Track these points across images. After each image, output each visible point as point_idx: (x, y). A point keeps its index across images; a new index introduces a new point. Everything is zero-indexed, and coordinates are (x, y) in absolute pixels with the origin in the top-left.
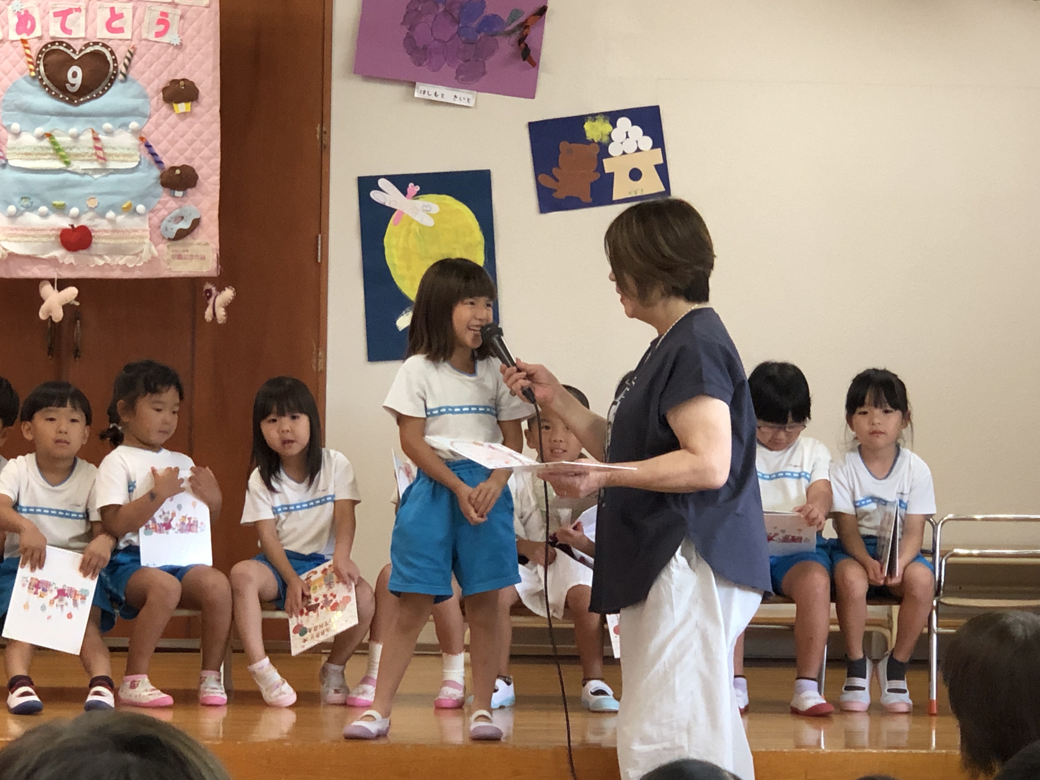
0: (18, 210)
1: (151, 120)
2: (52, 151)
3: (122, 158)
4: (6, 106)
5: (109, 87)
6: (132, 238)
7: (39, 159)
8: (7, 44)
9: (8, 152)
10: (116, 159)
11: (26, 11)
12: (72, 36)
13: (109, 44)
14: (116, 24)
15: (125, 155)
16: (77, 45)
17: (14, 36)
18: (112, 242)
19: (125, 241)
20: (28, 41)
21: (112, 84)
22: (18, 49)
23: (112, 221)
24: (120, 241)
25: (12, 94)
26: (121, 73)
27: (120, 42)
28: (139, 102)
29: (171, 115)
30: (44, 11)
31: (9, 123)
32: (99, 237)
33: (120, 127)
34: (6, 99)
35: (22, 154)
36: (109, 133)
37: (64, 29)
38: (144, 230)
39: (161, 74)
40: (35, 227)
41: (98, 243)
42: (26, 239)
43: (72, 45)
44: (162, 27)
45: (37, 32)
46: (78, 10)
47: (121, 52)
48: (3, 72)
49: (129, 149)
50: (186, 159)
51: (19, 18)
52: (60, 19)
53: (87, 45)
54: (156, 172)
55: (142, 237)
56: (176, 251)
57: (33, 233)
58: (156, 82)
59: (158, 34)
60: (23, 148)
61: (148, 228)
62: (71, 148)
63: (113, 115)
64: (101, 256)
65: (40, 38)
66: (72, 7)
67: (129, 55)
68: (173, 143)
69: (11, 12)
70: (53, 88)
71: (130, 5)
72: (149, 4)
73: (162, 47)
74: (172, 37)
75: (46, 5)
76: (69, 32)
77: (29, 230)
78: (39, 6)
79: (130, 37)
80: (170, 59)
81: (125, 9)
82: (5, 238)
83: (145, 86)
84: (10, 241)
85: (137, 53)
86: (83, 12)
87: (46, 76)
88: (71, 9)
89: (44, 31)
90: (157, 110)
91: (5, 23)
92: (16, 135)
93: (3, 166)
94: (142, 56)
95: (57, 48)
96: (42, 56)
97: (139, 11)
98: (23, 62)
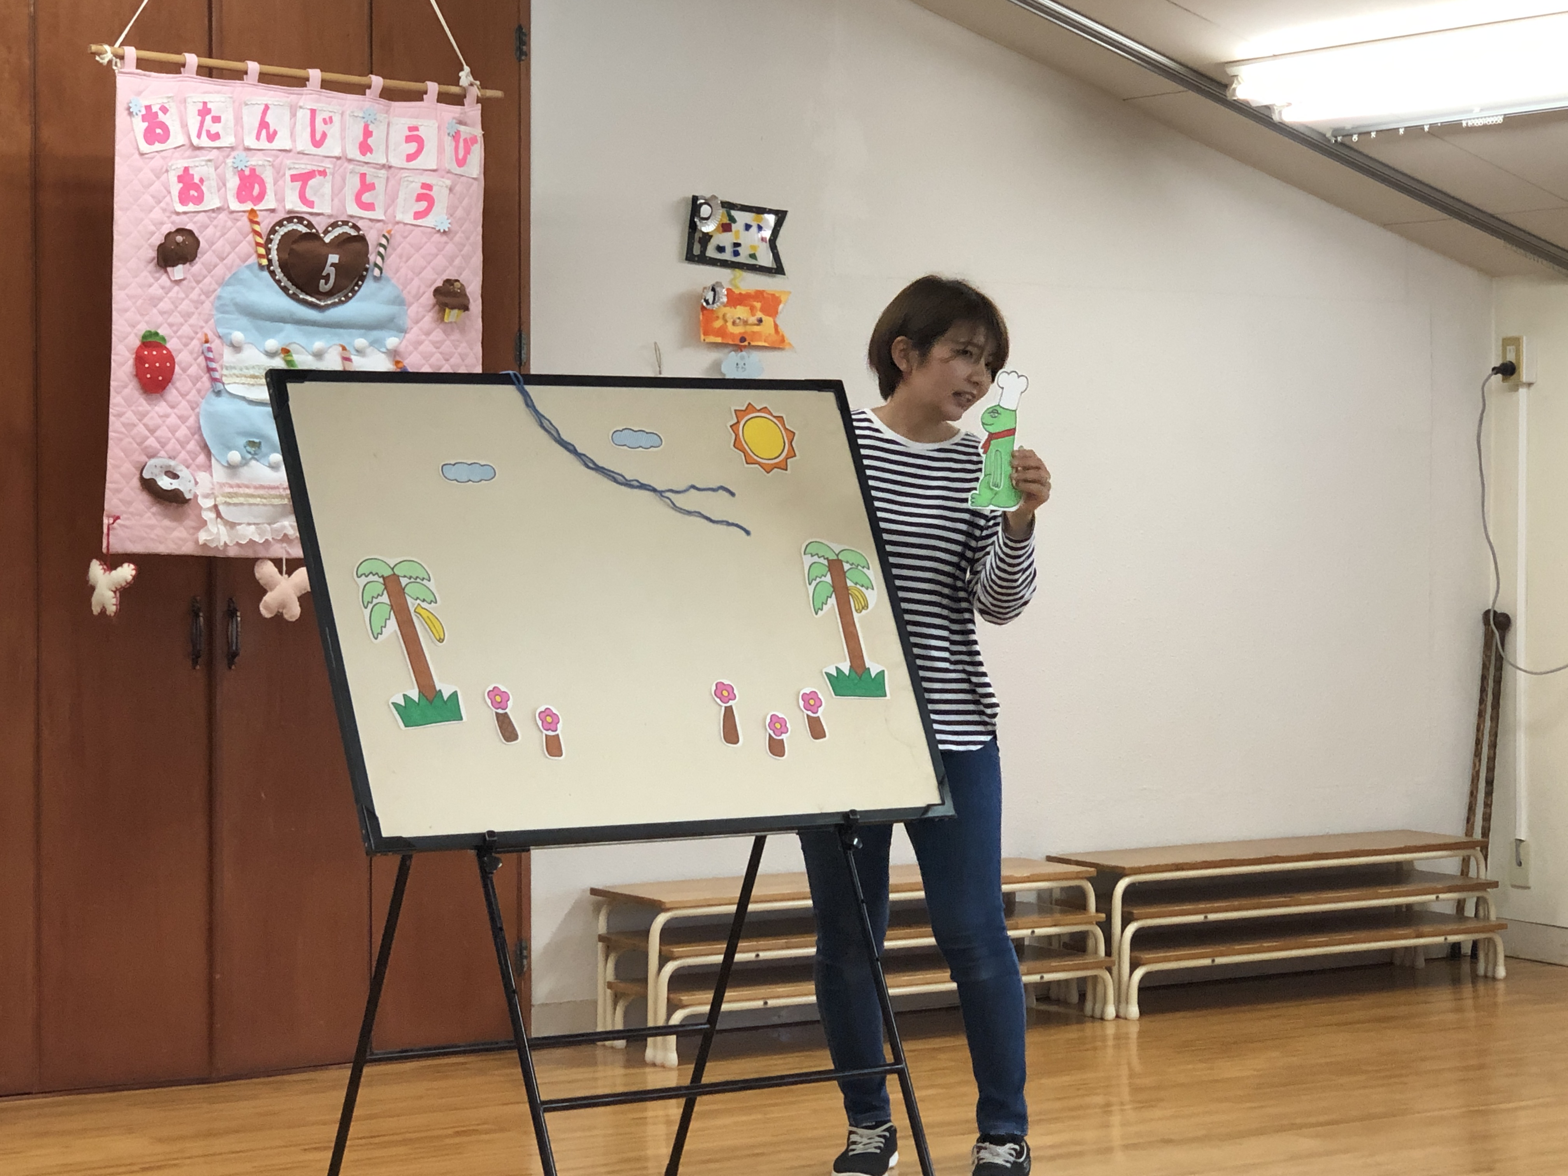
0: (243, 458)
1: (407, 336)
4: (222, 305)
5: (360, 287)
8: (223, 216)
9: (225, 372)
11: (253, 171)
12: (315, 210)
13: (360, 224)
14: (366, 197)
16: (320, 225)
17: (235, 205)
20: (258, 212)
21: (363, 282)
22: (239, 224)
25: (230, 289)
26: (376, 265)
27: (372, 224)
28: (393, 309)
30: (278, 173)
31: (226, 331)
33: (372, 344)
34: (224, 295)
35: (246, 377)
36: (360, 352)
37: (303, 197)
39: (420, 273)
40: (265, 483)
42: (252, 501)
43: (314, 223)
44: (423, 205)
45: (269, 202)
46: (323, 173)
47: (372, 237)
48: (218, 257)
51: (240, 179)
52: (298, 184)
53: (334, 225)
57: (261, 492)
58: (416, 282)
59: (418, 215)
60: (247, 368)
63: (368, 326)
65: (273, 211)
66: (315, 168)
67: (384, 242)
69: (231, 169)
70: (289, 284)
71: (383, 173)
72: (405, 174)
73: (423, 233)
74: (438, 219)
75: (281, 164)
76: (311, 204)
77: (256, 488)
78: (273, 166)
79: (382, 217)
80: (435, 251)
81: (378, 178)
82: (224, 499)
83: (401, 287)
84: (229, 504)
85: (391, 241)
86: (329, 177)
87: (281, 266)
88: (314, 171)
89: (277, 200)
90: (417, 322)
91: (221, 184)
92: (236, 348)
93: (218, 393)
94: (400, 244)
95: (295, 227)
96: (277, 238)
97: (392, 182)
98: (249, 243)
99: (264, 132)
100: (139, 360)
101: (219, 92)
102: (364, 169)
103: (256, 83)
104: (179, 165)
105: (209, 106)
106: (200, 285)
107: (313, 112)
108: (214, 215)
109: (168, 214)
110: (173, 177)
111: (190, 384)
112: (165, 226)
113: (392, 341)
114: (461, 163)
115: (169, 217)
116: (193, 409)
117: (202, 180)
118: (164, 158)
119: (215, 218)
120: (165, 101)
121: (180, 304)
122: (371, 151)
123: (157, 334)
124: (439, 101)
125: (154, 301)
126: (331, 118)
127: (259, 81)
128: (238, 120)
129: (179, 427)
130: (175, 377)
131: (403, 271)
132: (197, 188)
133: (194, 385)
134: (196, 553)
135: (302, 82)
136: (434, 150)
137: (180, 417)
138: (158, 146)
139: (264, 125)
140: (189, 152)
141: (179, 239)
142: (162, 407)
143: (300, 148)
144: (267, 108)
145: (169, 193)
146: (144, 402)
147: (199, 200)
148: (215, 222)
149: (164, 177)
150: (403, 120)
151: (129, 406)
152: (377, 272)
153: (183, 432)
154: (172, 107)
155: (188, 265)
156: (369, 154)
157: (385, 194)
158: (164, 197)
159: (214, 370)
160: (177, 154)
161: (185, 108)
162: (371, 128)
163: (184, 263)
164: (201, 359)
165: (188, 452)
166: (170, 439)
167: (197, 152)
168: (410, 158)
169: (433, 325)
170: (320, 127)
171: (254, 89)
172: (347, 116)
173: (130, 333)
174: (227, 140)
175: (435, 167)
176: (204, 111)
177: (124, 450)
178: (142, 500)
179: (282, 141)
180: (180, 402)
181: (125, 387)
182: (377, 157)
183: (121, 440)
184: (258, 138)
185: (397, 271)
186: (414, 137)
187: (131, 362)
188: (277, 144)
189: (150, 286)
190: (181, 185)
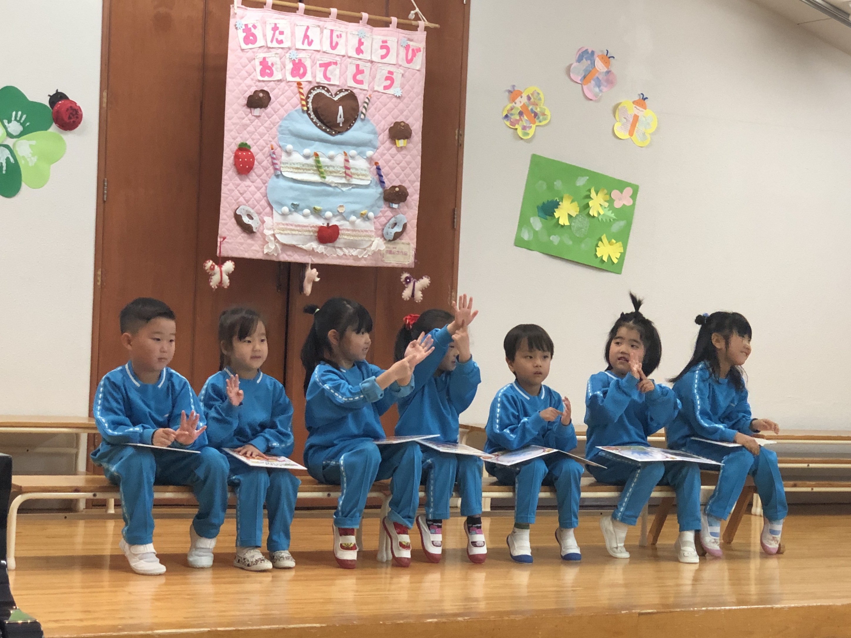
0: (290, 210)
1: (378, 151)
2: (315, 168)
3: (361, 177)
4: (282, 130)
5: (354, 124)
6: (364, 236)
7: (305, 173)
8: (283, 84)
9: (282, 165)
10: (356, 177)
11: (300, 60)
12: (331, 83)
13: (354, 91)
14: (359, 77)
15: (363, 175)
16: (333, 90)
17: (290, 78)
18: (352, 238)
19: (360, 238)
20: (302, 83)
21: (355, 121)
22: (292, 88)
23: (353, 223)
24: (356, 238)
25: (286, 122)
26: (362, 113)
27: (361, 91)
28: (371, 137)
29: (391, 148)
30: (313, 62)
31: (284, 144)
32: (343, 234)
33: (359, 154)
34: (283, 125)
35: (293, 168)
36: (353, 157)
37: (325, 77)
38: (371, 231)
39: (385, 118)
40: (301, 224)
41: (342, 238)
42: (294, 232)
43: (330, 89)
44: (388, 82)
45: (309, 77)
46: (336, 63)
47: (361, 98)
48: (280, 104)
49: (365, 171)
50: (400, 181)
51: (293, 65)
52: (323, 69)
53: (341, 91)
54: (380, 190)
55: (370, 236)
56: (389, 248)
57: (298, 228)
58: (383, 122)
59: (386, 88)
60: (294, 164)
61: (373, 229)
62: (328, 167)
63: (357, 145)
64: (340, 248)
65: (310, 82)
66: (332, 61)
67: (367, 101)
68: (392, 169)
69: (288, 59)
70: (317, 121)
71: (369, 64)
72: (380, 65)
73: (388, 98)
74: (396, 90)
75: (315, 57)
76: (328, 79)
77: (296, 226)
78: (310, 57)
79: (367, 88)
80: (393, 106)
81: (365, 67)
82: (279, 231)
83: (375, 125)
84: (282, 234)
85: (371, 100)
86: (339, 65)
87: (313, 111)
88: (331, 62)
89: (312, 77)
90: (383, 144)
91: (283, 67)
92: (289, 153)
93: (277, 176)
94: (376, 102)
95: (320, 91)
96: (311, 96)
97: (373, 69)
98: (297, 98)
99: (306, 41)
100: (236, 157)
101: (283, 19)
102: (359, 62)
103: (303, 14)
104: (261, 55)
105: (278, 25)
106: (270, 119)
107: (332, 31)
108: (279, 83)
109: (254, 81)
110: (257, 62)
111: (262, 171)
112: (252, 88)
113: (370, 153)
114: (409, 61)
115: (255, 83)
116: (264, 184)
117: (272, 64)
118: (253, 52)
119: (279, 85)
120: (255, 22)
121: (259, 128)
122: (362, 52)
123: (246, 144)
124: (397, 27)
125: (245, 126)
126: (341, 35)
127: (304, 14)
128: (293, 34)
129: (256, 193)
130: (255, 166)
131: (377, 116)
132: (270, 68)
133: (265, 171)
134: (263, 258)
135: (327, 15)
136: (395, 54)
137: (256, 187)
138: (250, 46)
139: (306, 36)
140: (266, 50)
141: (261, 95)
142: (248, 182)
143: (324, 50)
144: (308, 28)
145: (255, 70)
146: (238, 179)
147: (271, 75)
148: (279, 87)
149: (253, 62)
150: (379, 37)
151: (231, 180)
152: (362, 116)
153: (258, 195)
154: (258, 25)
155: (263, 109)
156: (361, 54)
157: (370, 75)
158: (253, 73)
159: (276, 164)
160: (260, 50)
161: (266, 26)
162: (363, 40)
163: (261, 108)
164: (269, 158)
165: (261, 206)
166: (251, 198)
167: (271, 50)
168: (383, 57)
169: (391, 145)
170: (335, 39)
171: (302, 18)
172: (349, 35)
173: (232, 143)
174: (285, 45)
175: (395, 63)
176: (275, 28)
177: (228, 203)
178: (237, 229)
179: (315, 46)
180: (256, 180)
181: (229, 171)
182: (366, 56)
183: (227, 198)
184: (303, 43)
185: (374, 116)
186: (385, 46)
187: (233, 157)
188: (313, 47)
189: (244, 118)
190: (261, 67)
